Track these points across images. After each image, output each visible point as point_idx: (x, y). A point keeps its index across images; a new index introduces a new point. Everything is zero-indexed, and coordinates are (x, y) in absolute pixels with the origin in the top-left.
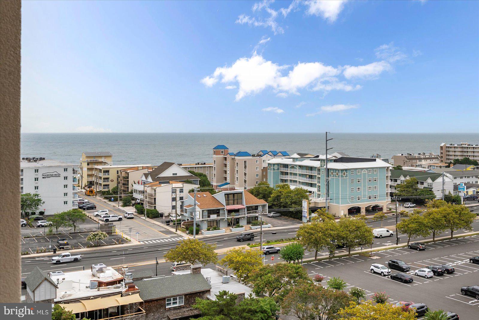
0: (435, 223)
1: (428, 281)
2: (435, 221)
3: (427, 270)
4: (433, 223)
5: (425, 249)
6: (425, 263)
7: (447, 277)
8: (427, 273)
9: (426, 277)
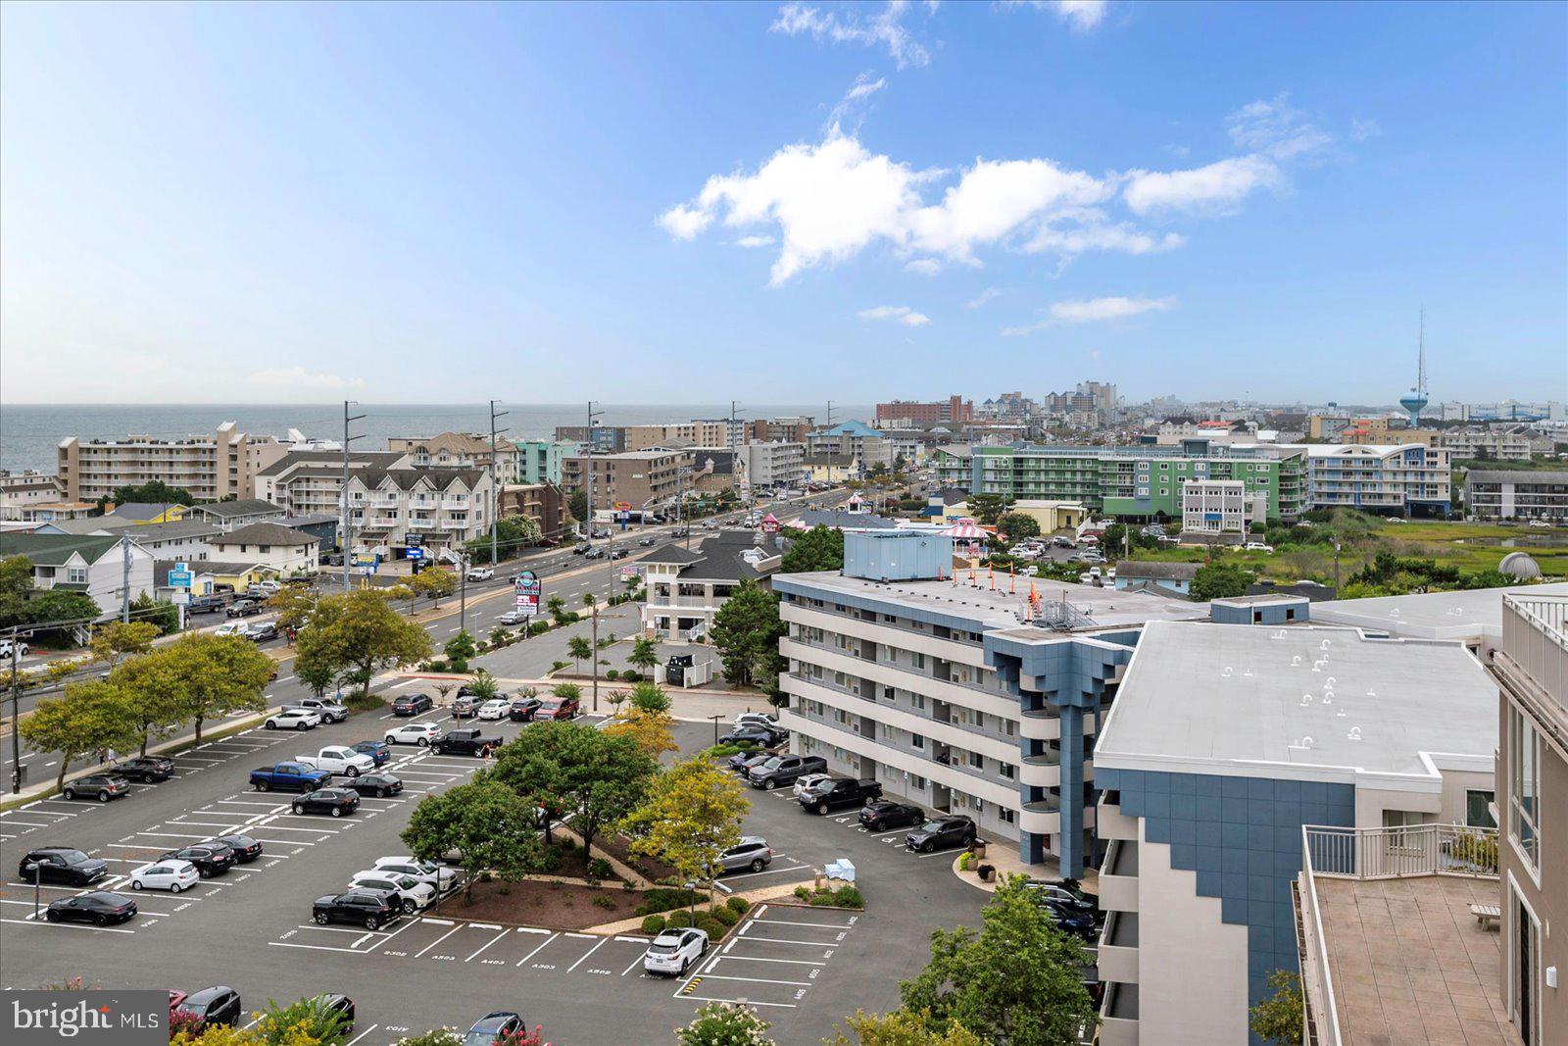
0: (158, 701)
1: (185, 903)
2: (155, 695)
3: (177, 865)
4: (150, 700)
5: (127, 792)
6: (146, 841)
7: (244, 873)
8: (177, 874)
9: (176, 889)
